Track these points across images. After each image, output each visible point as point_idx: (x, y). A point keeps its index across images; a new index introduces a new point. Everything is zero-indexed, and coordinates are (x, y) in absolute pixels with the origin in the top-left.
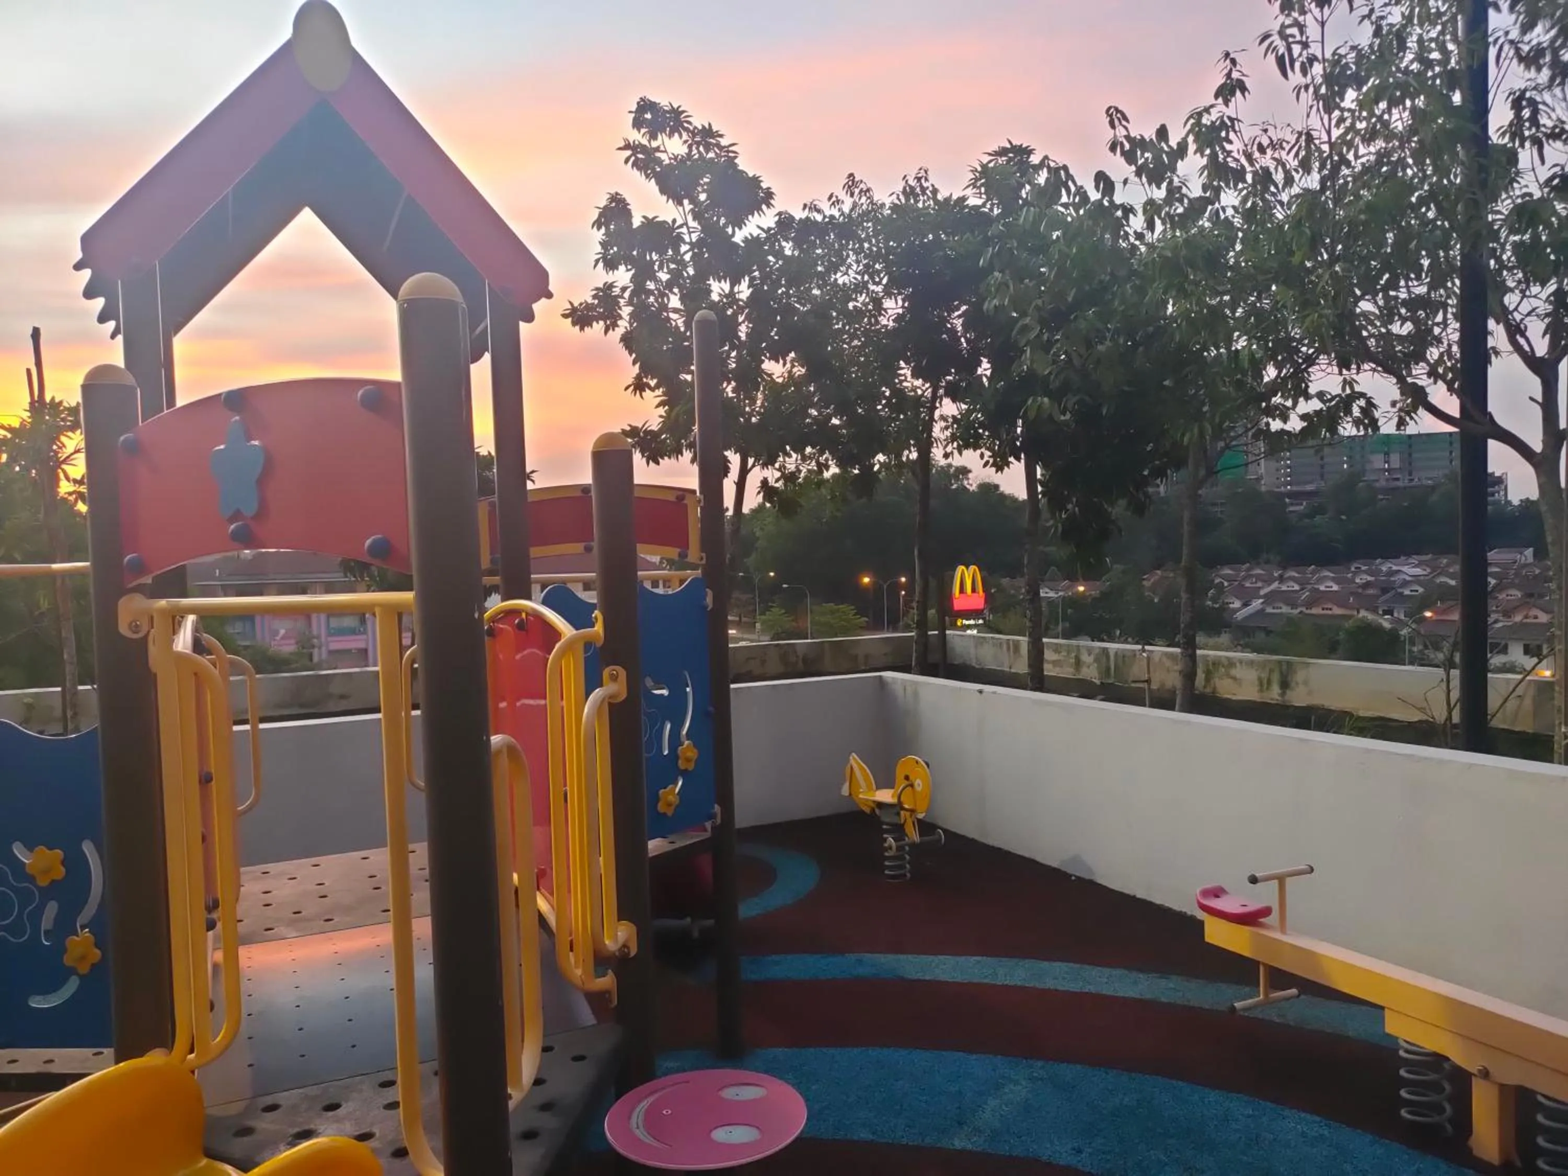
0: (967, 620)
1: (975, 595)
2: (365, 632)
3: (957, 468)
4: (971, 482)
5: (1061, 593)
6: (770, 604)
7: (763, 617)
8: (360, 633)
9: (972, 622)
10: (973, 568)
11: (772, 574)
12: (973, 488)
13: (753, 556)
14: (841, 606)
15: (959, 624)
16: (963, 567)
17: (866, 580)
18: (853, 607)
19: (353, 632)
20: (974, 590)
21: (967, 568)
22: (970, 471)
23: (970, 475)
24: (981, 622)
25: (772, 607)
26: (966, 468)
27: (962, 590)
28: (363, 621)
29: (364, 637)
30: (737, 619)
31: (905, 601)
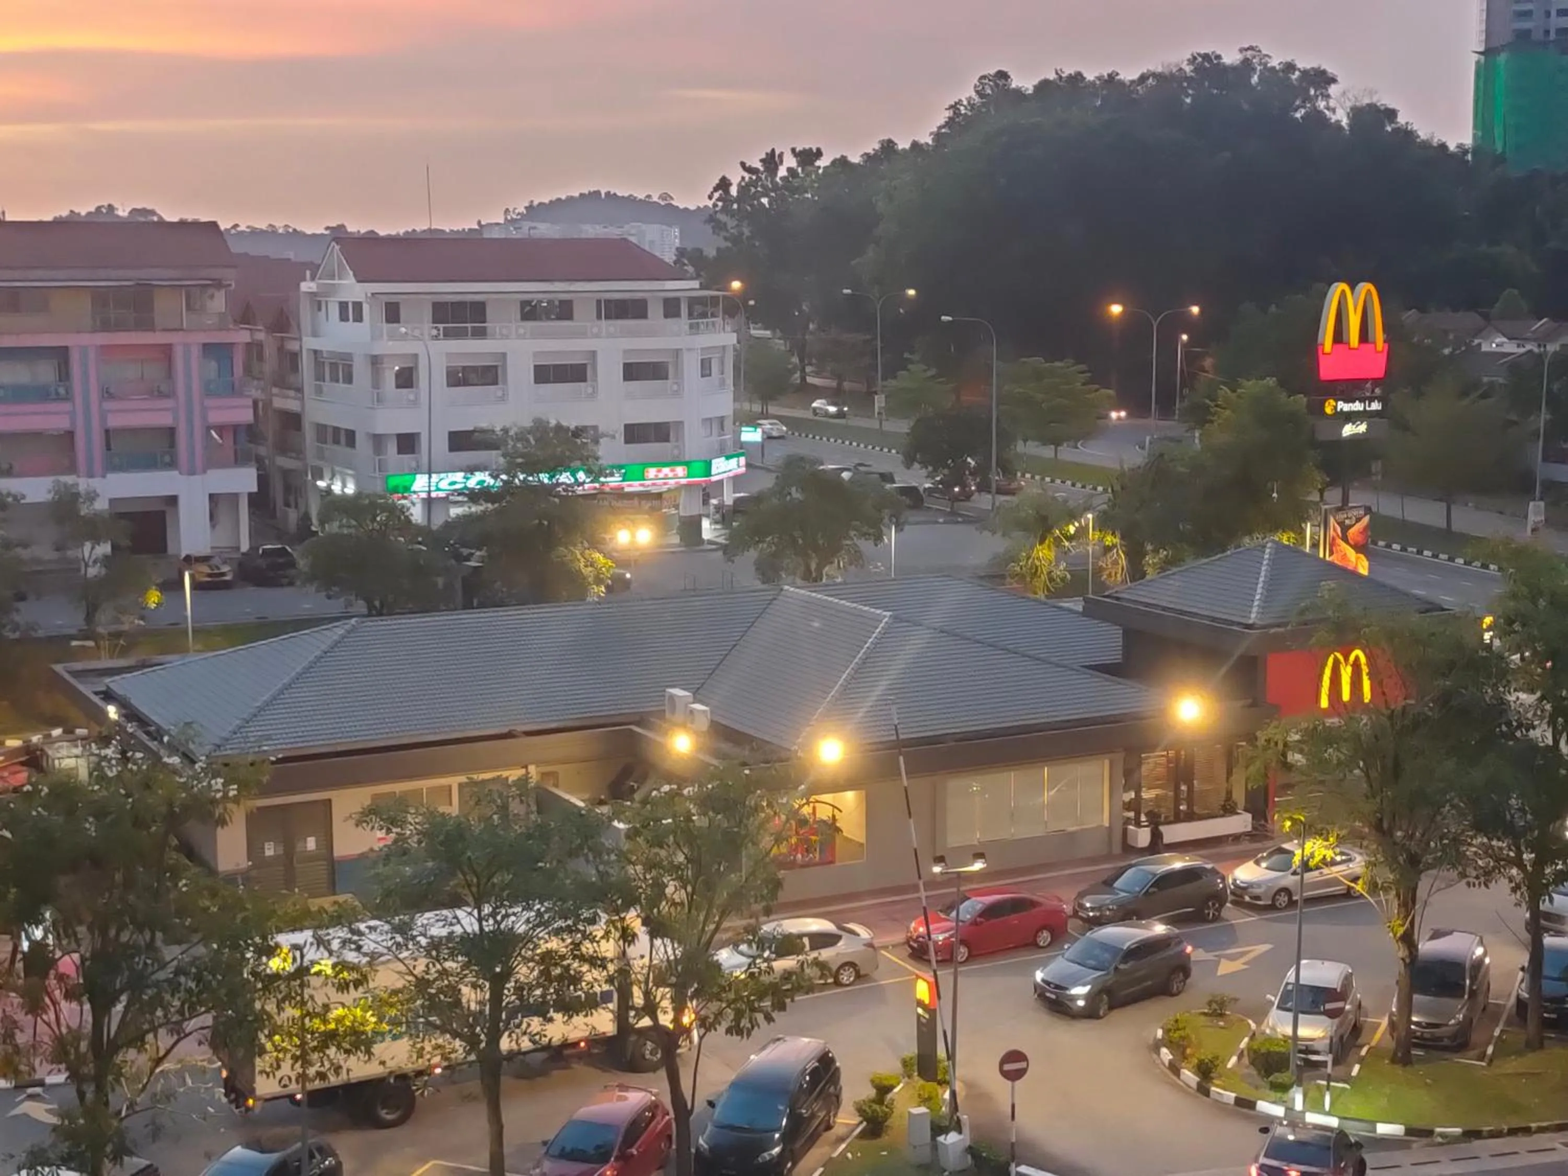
0: (1347, 401)
1: (1366, 347)
2: (68, 397)
3: (1305, 73)
4: (1332, 103)
5: (1529, 347)
6: (906, 355)
7: (892, 383)
8: (59, 398)
9: (1357, 406)
10: (1365, 287)
11: (912, 292)
12: (1341, 117)
13: (871, 252)
14: (1058, 364)
15: (1328, 410)
16: (1343, 286)
17: (1116, 309)
18: (1083, 367)
19: (43, 394)
20: (1364, 336)
21: (1353, 288)
22: (1334, 80)
23: (1333, 90)
24: (1376, 406)
25: (911, 361)
26: (1324, 72)
27: (1339, 336)
28: (64, 374)
29: (67, 406)
30: (834, 384)
31: (1187, 355)
